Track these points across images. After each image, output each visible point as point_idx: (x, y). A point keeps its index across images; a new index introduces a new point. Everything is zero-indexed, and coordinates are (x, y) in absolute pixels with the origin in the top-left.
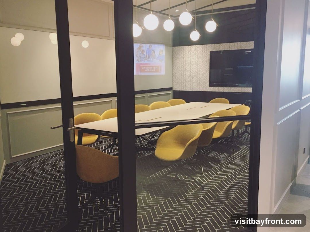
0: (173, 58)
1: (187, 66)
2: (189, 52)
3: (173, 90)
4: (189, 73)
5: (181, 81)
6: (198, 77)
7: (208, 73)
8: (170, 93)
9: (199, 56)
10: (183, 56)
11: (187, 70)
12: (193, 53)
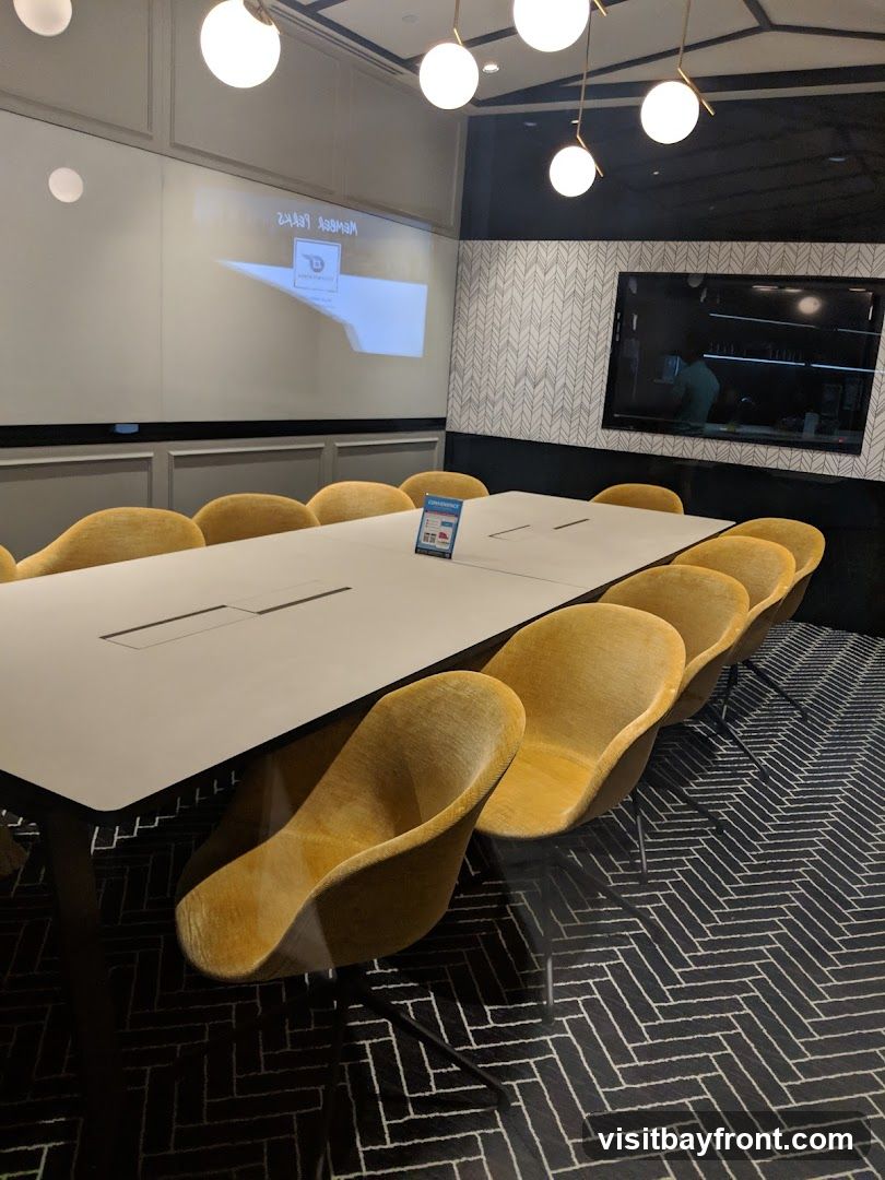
0: (457, 287)
1: (514, 332)
2: (530, 267)
3: (448, 429)
4: (520, 360)
5: (483, 395)
6: (559, 385)
7: (601, 365)
8: (435, 442)
9: (569, 290)
10: (500, 283)
11: (513, 348)
12: (545, 274)
